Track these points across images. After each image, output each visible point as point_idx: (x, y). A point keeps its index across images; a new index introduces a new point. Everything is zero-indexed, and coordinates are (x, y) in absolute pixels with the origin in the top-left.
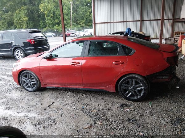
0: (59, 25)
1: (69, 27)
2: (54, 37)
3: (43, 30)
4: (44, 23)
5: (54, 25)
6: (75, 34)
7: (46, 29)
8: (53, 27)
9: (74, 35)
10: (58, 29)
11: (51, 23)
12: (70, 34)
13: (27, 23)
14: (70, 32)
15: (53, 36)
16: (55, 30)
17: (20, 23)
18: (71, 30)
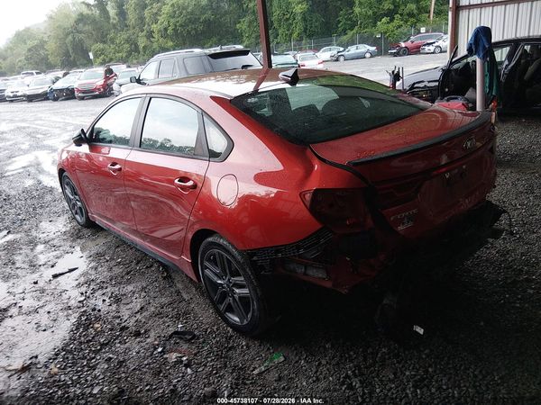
0: (392, 20)
1: (424, 23)
2: (372, 56)
3: (345, 37)
4: (350, 14)
5: (376, 18)
6: (436, 44)
7: (352, 32)
8: (375, 25)
9: (432, 48)
10: (386, 33)
11: (370, 12)
12: (418, 47)
13: (304, 19)
14: (421, 38)
15: (368, 55)
16: (379, 36)
17: (287, 19)
18: (427, 31)
